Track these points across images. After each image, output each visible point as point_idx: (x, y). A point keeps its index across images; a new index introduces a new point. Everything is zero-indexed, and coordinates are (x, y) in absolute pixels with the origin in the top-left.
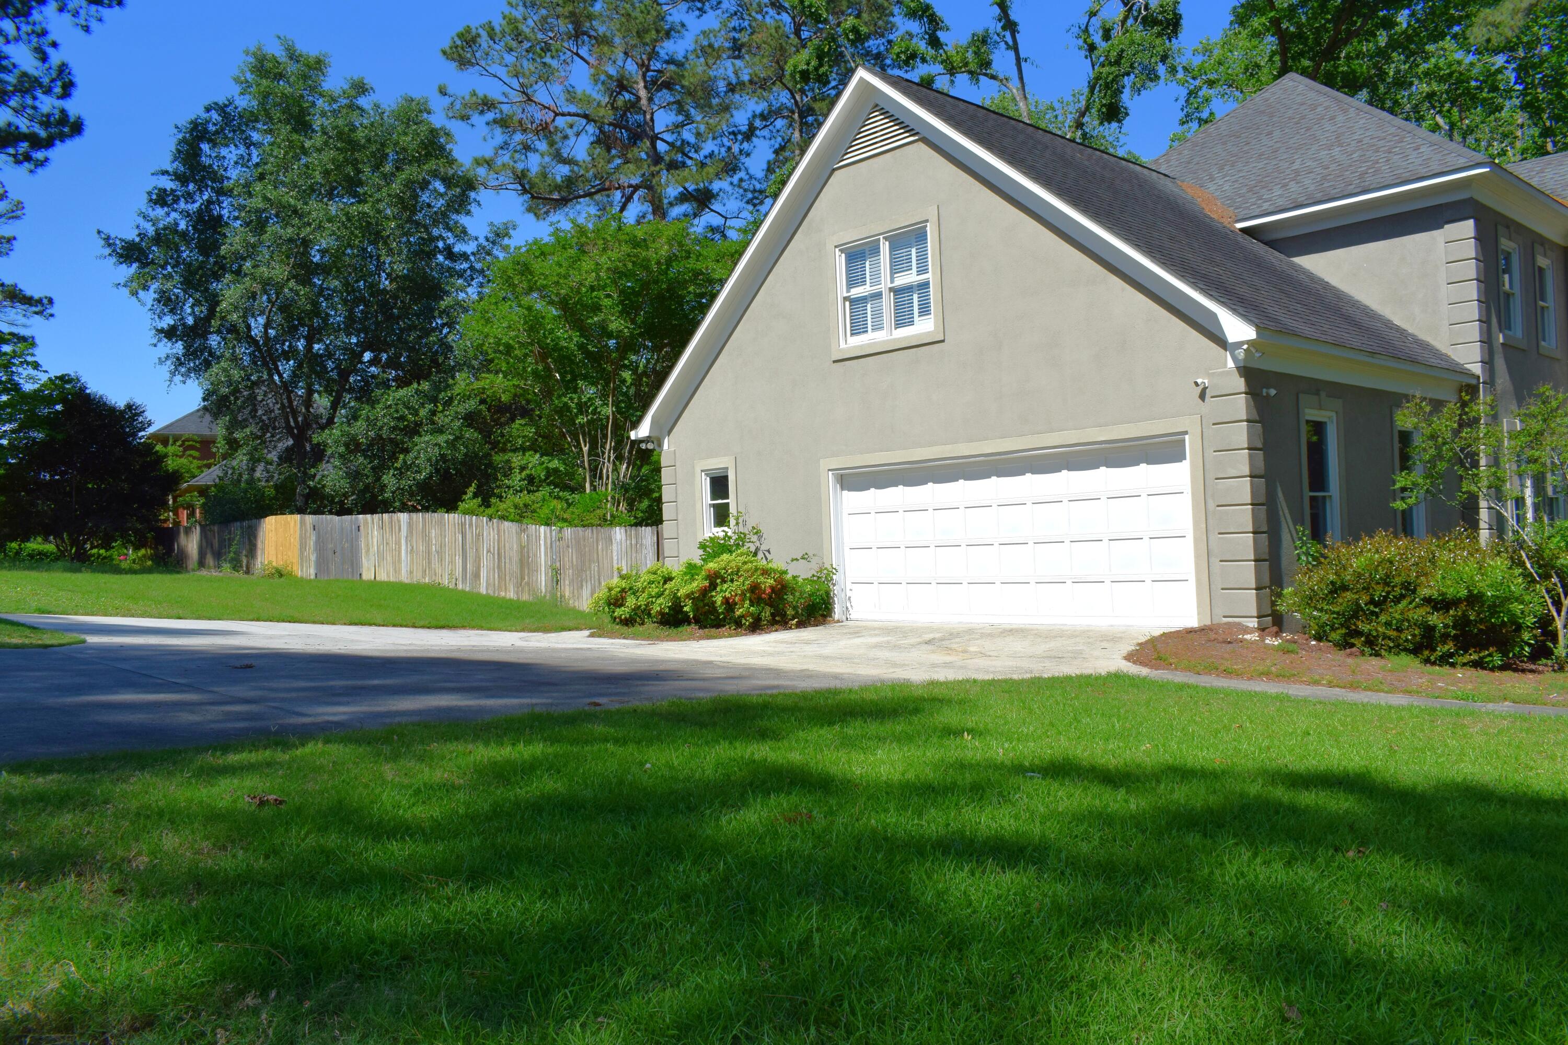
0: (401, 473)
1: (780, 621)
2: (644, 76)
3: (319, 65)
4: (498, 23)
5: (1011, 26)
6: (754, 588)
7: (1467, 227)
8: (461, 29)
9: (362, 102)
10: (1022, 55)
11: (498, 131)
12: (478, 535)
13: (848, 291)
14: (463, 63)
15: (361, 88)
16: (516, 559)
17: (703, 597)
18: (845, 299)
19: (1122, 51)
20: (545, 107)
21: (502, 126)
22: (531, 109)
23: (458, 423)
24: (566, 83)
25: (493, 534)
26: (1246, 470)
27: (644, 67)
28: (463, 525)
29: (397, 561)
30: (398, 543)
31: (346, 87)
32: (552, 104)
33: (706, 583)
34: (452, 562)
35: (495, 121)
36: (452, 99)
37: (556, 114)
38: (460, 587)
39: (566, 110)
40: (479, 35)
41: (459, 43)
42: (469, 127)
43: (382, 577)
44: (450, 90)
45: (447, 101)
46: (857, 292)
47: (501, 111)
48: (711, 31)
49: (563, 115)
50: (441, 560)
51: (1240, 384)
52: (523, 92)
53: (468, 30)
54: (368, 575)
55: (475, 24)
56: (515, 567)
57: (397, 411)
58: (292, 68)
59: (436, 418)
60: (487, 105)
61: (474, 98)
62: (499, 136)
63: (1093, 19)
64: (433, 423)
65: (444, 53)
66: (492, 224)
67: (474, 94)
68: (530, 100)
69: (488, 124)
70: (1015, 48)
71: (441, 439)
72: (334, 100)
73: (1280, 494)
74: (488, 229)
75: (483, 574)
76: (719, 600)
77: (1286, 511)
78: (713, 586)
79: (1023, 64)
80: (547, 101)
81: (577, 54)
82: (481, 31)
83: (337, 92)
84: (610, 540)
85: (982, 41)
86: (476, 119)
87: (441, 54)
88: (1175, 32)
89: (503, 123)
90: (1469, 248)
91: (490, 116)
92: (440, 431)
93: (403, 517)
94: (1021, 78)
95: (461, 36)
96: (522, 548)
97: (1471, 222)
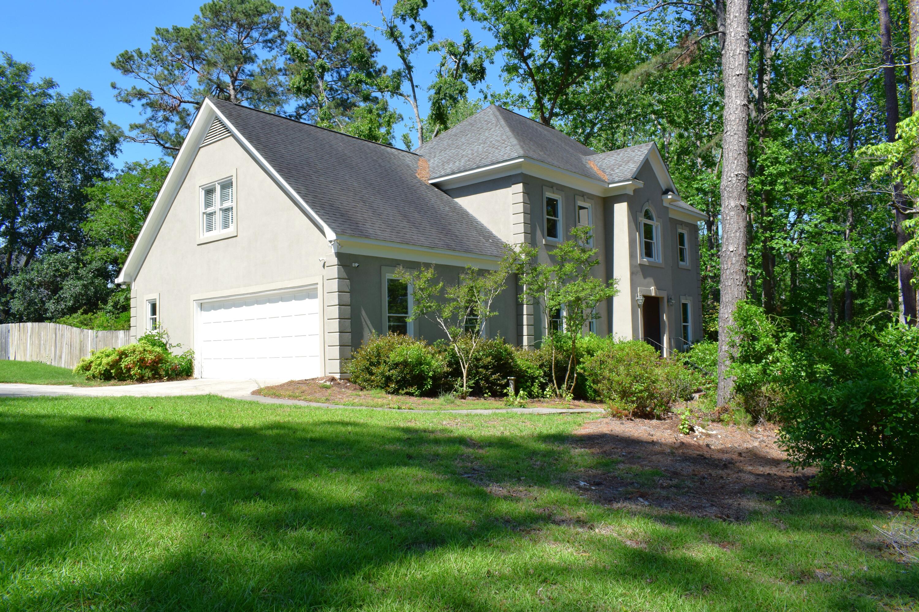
0: (58, 302)
1: (157, 377)
2: (233, 83)
3: (26, 70)
4: (147, 49)
5: (409, 68)
6: (142, 360)
7: (519, 187)
8: (122, 52)
9: (51, 92)
10: (415, 84)
11: (149, 110)
12: (62, 335)
13: (206, 209)
14: (127, 71)
15: (50, 84)
16: (78, 348)
17: (116, 364)
18: (204, 213)
19: (441, 87)
20: (175, 98)
21: (151, 107)
22: (166, 97)
23: (91, 275)
24: (187, 85)
25: (69, 334)
26: (337, 302)
27: (234, 79)
28: (56, 329)
29: (25, 350)
30: (26, 340)
31: (41, 83)
32: (178, 95)
33: (118, 357)
34: (50, 350)
35: (147, 104)
36: (119, 91)
37: (181, 102)
38: (53, 364)
39: (186, 99)
40: (133, 56)
41: (121, 59)
42: (131, 107)
43: (18, 359)
44: (118, 86)
45: (116, 92)
46: (209, 210)
47: (150, 99)
48: (267, 60)
49: (185, 102)
50: (45, 349)
51: (335, 261)
52: (161, 89)
53: (127, 52)
54: (12, 358)
55: (131, 49)
56: (78, 352)
57: (55, 266)
58: (9, 72)
59: (79, 271)
60: (141, 95)
61: (135, 91)
62: (149, 112)
63: (443, 68)
64: (77, 273)
65: (113, 65)
66: (127, 163)
67: (134, 88)
68: (165, 93)
69: (143, 105)
70: (411, 80)
71: (80, 283)
72: (33, 89)
73: (364, 313)
74: (124, 165)
75: (63, 356)
76: (123, 366)
77: (369, 323)
78: (121, 358)
79: (416, 89)
80: (175, 94)
81: (194, 69)
82: (134, 54)
83: (36, 85)
84: (117, 337)
85: (398, 75)
86: (135, 102)
87: (111, 65)
88: (482, 77)
89: (151, 105)
90: (520, 198)
91: (144, 101)
92: (80, 279)
93: (29, 324)
94: (415, 96)
95: (122, 56)
96: (81, 342)
97: (521, 185)
